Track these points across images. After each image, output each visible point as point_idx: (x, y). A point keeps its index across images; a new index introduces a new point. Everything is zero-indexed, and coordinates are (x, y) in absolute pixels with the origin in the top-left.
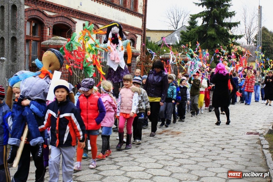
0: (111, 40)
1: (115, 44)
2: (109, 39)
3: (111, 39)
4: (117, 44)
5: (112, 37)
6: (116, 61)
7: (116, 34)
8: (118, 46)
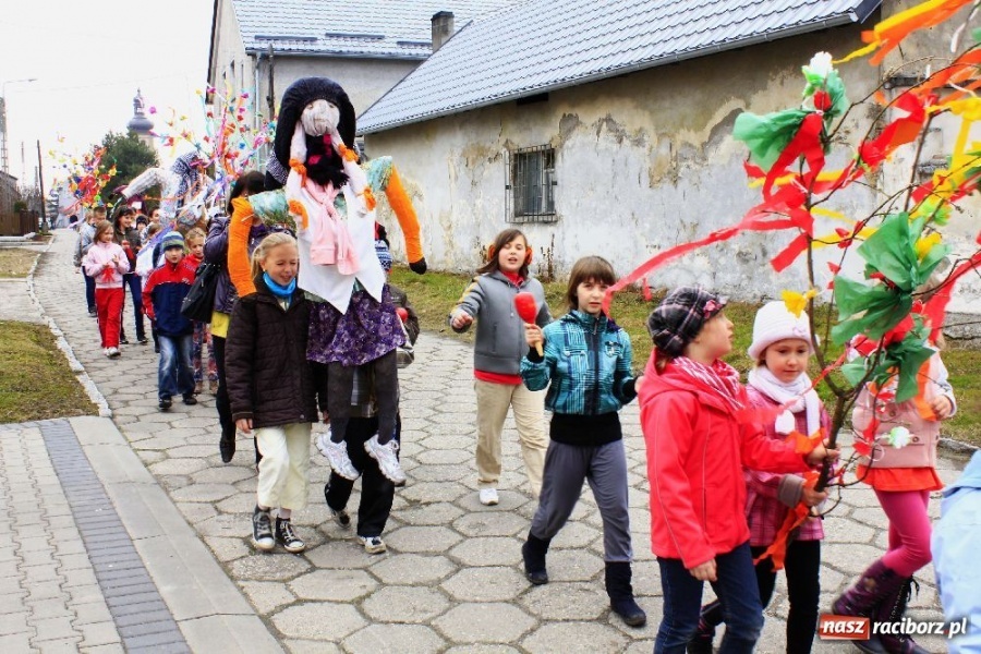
0: (304, 169)
1: (330, 187)
2: (295, 165)
3: (306, 164)
4: (337, 186)
5: (309, 155)
6: (343, 269)
7: (327, 135)
8: (341, 195)
